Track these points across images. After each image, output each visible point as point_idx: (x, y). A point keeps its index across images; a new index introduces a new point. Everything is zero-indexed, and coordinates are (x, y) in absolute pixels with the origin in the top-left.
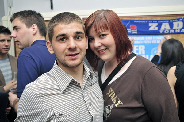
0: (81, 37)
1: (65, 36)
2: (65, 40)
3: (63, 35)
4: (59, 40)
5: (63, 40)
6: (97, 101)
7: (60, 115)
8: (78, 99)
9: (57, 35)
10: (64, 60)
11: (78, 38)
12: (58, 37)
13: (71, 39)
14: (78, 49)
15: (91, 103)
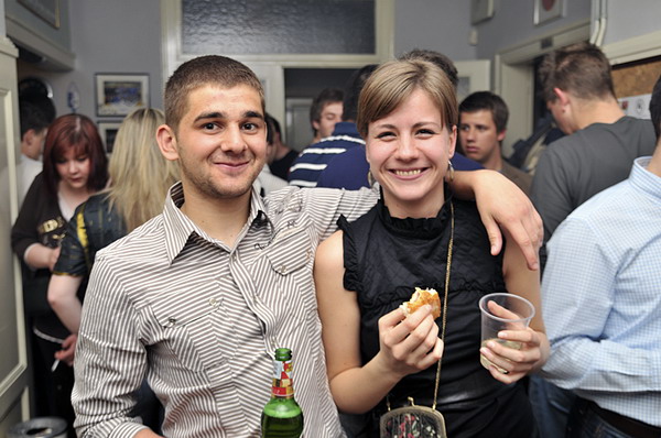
0: (257, 126)
1: (218, 119)
2: (215, 127)
3: (215, 115)
4: (202, 126)
5: (209, 126)
6: (276, 281)
7: (171, 320)
8: (218, 279)
9: (199, 114)
10: (209, 176)
11: (249, 128)
12: (199, 118)
13: (234, 127)
14: (248, 154)
15: (256, 289)
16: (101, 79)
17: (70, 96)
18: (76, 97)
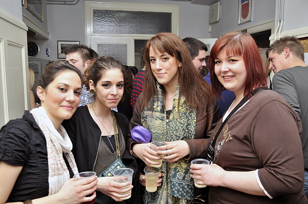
16: (60, 43)
17: (47, 50)
18: (49, 51)
